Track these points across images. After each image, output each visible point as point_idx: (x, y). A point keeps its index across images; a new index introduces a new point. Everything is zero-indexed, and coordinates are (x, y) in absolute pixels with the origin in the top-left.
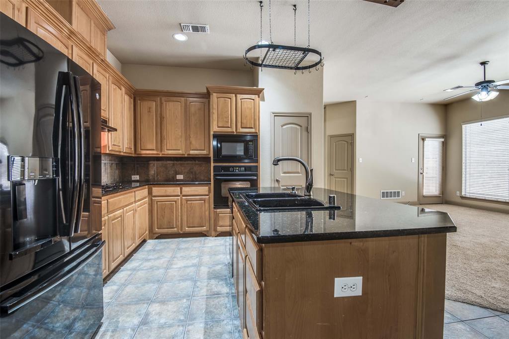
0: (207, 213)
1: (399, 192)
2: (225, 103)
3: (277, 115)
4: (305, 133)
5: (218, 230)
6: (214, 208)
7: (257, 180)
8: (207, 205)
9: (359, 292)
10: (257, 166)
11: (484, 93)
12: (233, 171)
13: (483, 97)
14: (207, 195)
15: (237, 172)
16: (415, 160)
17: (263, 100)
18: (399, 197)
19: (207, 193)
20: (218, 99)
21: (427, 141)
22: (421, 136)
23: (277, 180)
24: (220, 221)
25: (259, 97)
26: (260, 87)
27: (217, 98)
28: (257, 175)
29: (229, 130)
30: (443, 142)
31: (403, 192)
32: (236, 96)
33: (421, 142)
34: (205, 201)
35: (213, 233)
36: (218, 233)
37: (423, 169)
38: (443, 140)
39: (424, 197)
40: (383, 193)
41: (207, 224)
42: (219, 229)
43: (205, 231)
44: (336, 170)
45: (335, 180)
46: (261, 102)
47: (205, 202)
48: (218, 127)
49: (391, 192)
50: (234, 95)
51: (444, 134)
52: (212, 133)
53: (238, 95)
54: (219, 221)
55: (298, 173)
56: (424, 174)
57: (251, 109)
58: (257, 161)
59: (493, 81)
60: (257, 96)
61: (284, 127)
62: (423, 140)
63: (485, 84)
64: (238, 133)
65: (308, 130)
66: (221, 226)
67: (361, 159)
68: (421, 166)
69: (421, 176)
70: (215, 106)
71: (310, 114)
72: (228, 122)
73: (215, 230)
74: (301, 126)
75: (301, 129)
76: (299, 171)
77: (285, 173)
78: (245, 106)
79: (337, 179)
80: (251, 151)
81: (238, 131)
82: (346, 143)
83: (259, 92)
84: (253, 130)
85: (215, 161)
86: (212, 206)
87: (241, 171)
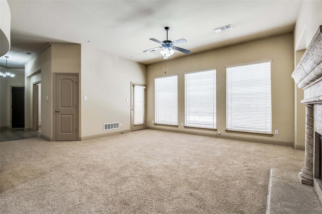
1: (118, 124)
16: (129, 100)
18: (118, 127)
21: (136, 87)
22: (132, 84)
30: (145, 89)
31: (121, 124)
33: (132, 87)
38: (145, 87)
39: (134, 125)
40: (106, 125)
44: (62, 107)
45: (61, 116)
49: (112, 125)
51: (146, 84)
56: (134, 110)
59: (172, 41)
62: (134, 86)
68: (132, 105)
69: (132, 111)
79: (62, 116)
82: (71, 81)
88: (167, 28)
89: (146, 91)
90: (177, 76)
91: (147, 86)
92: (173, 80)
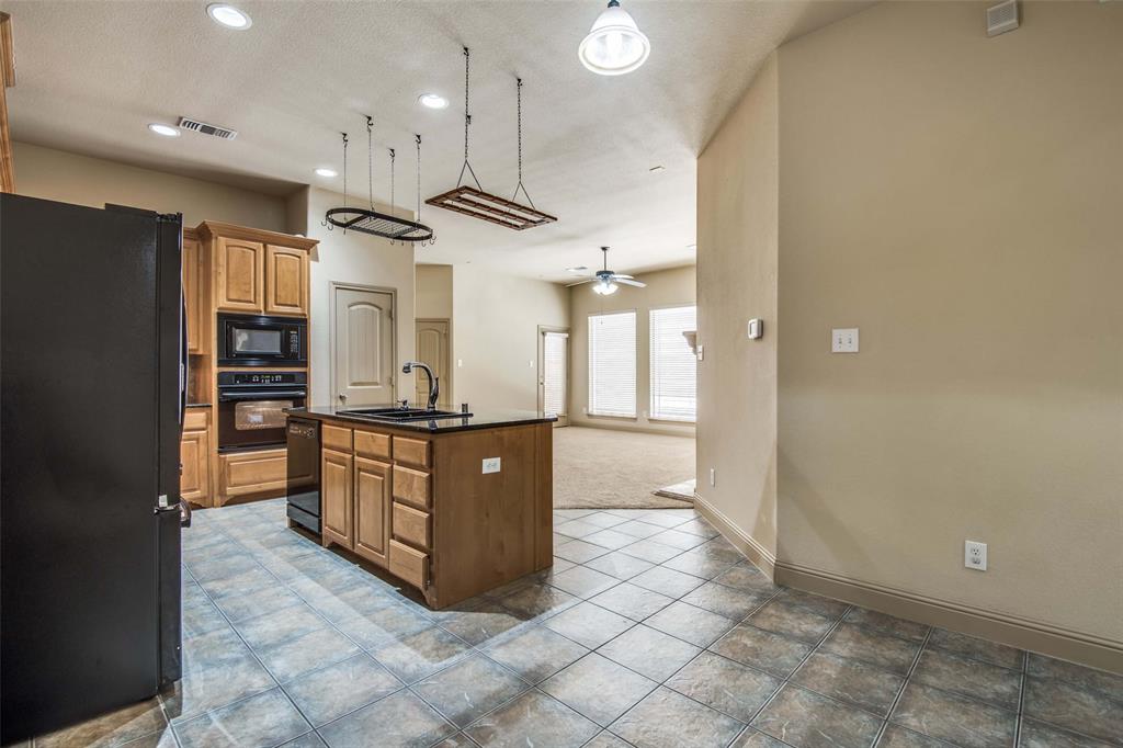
0: (203, 463)
2: (243, 257)
3: (340, 287)
4: (387, 321)
5: (228, 493)
6: (219, 452)
7: (305, 397)
8: (202, 447)
9: (498, 469)
10: (305, 373)
11: (604, 285)
12: (260, 382)
13: (604, 289)
14: (203, 429)
15: (267, 383)
16: (533, 364)
17: (317, 259)
19: (203, 425)
20: (230, 248)
21: (549, 336)
22: (541, 329)
23: (341, 397)
24: (232, 476)
25: (308, 253)
26: (310, 236)
27: (227, 246)
28: (305, 389)
29: (252, 306)
30: (567, 338)
32: (265, 246)
33: (541, 336)
34: (198, 440)
35: (217, 500)
36: (227, 499)
37: (543, 377)
38: (567, 335)
41: (204, 485)
42: (231, 491)
43: (199, 498)
46: (312, 262)
47: (198, 443)
48: (229, 300)
50: (261, 245)
51: (569, 327)
52: (214, 311)
53: (269, 246)
54: (230, 477)
55: (376, 384)
56: (545, 384)
57: (294, 272)
58: (305, 364)
59: (613, 273)
60: (305, 252)
61: (353, 308)
62: (543, 334)
63: (605, 274)
64: (270, 313)
65: (392, 315)
66: (235, 485)
67: (460, 361)
68: (541, 374)
69: (541, 387)
70: (222, 260)
71: (395, 291)
72: (249, 292)
73: (222, 493)
74: (381, 309)
75: (381, 313)
76: (379, 381)
77: (354, 384)
78: (282, 266)
80: (294, 348)
81: (270, 309)
83: (310, 246)
84: (298, 310)
85: (220, 363)
86: (216, 448)
87: (275, 382)
88: (604, 249)
89: (569, 342)
90: (634, 314)
91: (572, 331)
92: (628, 320)
